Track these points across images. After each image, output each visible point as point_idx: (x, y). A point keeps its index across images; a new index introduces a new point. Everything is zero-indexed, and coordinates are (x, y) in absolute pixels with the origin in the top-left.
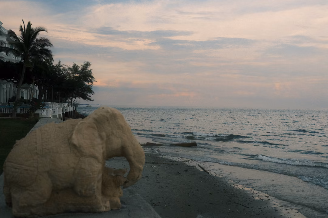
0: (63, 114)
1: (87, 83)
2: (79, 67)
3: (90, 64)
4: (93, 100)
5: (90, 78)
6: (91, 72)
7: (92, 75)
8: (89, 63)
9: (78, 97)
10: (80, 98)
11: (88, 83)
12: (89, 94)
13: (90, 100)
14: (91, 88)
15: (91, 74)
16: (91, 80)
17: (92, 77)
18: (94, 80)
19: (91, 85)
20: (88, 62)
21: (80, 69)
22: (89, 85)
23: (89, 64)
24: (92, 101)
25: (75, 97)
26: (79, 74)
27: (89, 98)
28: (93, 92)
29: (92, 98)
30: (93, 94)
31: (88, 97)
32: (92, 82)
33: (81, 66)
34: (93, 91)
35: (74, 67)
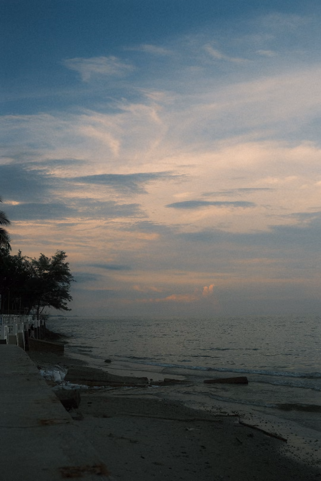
0: (25, 332)
1: (60, 284)
2: (49, 259)
3: (66, 255)
5: (66, 276)
6: (67, 267)
7: (69, 271)
8: (64, 253)
9: (48, 305)
10: (51, 306)
11: (63, 284)
12: (64, 301)
13: (66, 309)
14: (67, 291)
15: (67, 269)
16: (67, 279)
17: (69, 274)
18: (70, 279)
19: (67, 286)
20: (62, 252)
21: (50, 263)
22: (64, 287)
23: (63, 255)
24: (68, 311)
25: (44, 305)
26: (49, 270)
27: (65, 306)
28: (71, 297)
29: (68, 306)
30: (70, 301)
31: (62, 304)
32: (68, 282)
33: (52, 258)
34: (71, 295)
35: (41, 259)
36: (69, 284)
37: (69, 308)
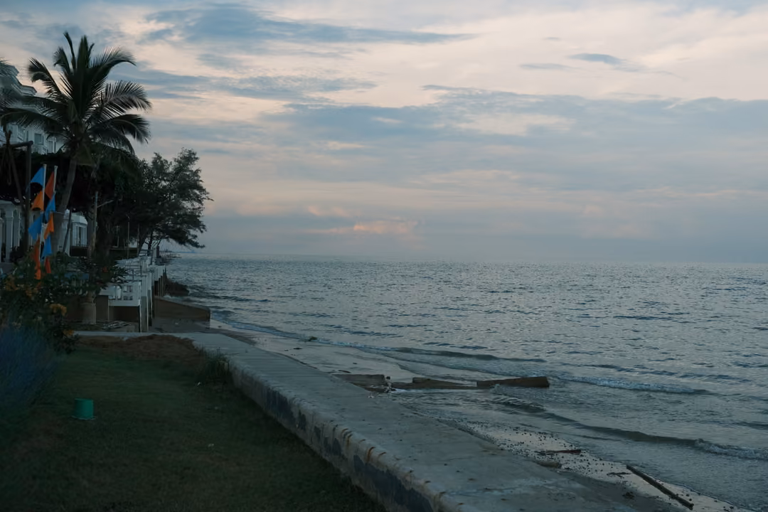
1: (187, 204)
2: (169, 163)
3: (196, 156)
4: (203, 247)
5: (197, 192)
6: (197, 176)
7: (201, 183)
8: (194, 154)
9: (167, 238)
10: (171, 240)
11: (192, 205)
12: (192, 232)
13: (196, 245)
14: (199, 216)
15: (198, 180)
16: (198, 196)
17: (201, 189)
18: (204, 196)
19: (199, 208)
20: (190, 151)
21: (171, 169)
22: (194, 209)
23: (193, 157)
24: (200, 249)
25: (159, 238)
26: (168, 181)
27: (194, 240)
28: (204, 227)
29: (199, 240)
30: (202, 232)
31: (190, 238)
32: (200, 202)
33: (173, 161)
34: (204, 223)
35: (155, 163)
36: (202, 204)
37: (200, 244)
